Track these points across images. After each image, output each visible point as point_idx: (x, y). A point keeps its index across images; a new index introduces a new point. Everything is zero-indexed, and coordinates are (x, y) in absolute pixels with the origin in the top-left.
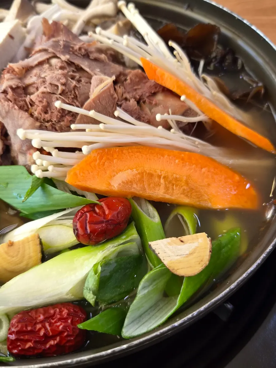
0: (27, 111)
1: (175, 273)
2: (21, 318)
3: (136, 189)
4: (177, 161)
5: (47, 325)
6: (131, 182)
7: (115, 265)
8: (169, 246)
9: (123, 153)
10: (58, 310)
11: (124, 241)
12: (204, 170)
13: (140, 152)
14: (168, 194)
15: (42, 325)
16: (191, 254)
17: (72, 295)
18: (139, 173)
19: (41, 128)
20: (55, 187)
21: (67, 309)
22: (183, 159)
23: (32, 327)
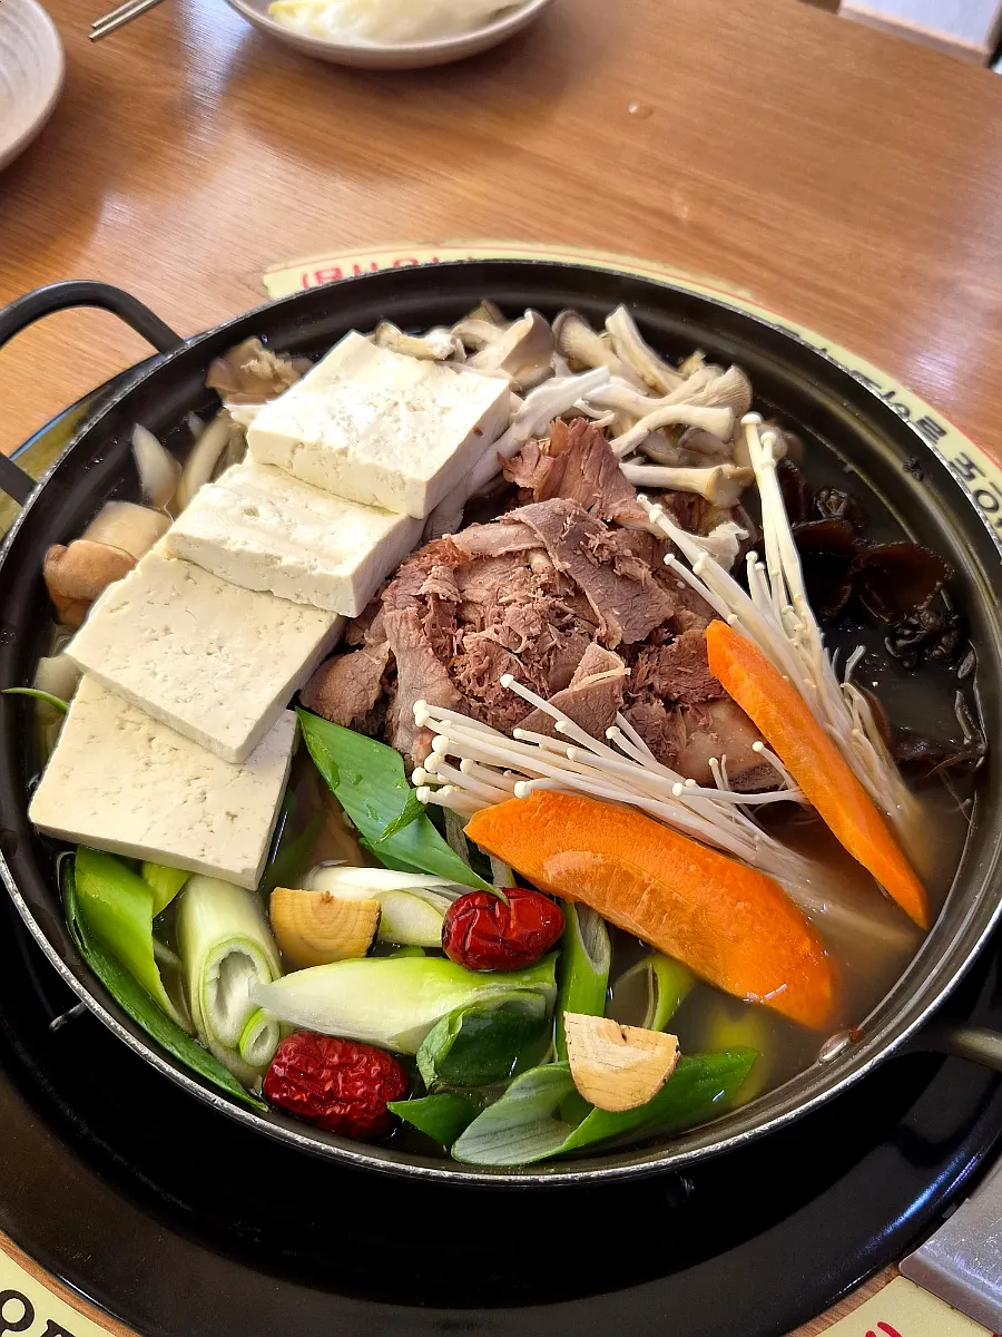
0: (445, 661)
1: (581, 1092)
2: (302, 1045)
3: (588, 894)
4: (692, 868)
5: (340, 1076)
6: (583, 877)
7: (490, 1022)
8: (595, 1036)
9: (591, 811)
10: (365, 1059)
11: (524, 987)
12: (741, 905)
13: (625, 823)
14: (646, 928)
15: (332, 1074)
16: (626, 1070)
17: (398, 1044)
18: (606, 865)
19: (459, 707)
20: (444, 835)
21: (380, 1065)
22: (706, 868)
23: (316, 1069)
